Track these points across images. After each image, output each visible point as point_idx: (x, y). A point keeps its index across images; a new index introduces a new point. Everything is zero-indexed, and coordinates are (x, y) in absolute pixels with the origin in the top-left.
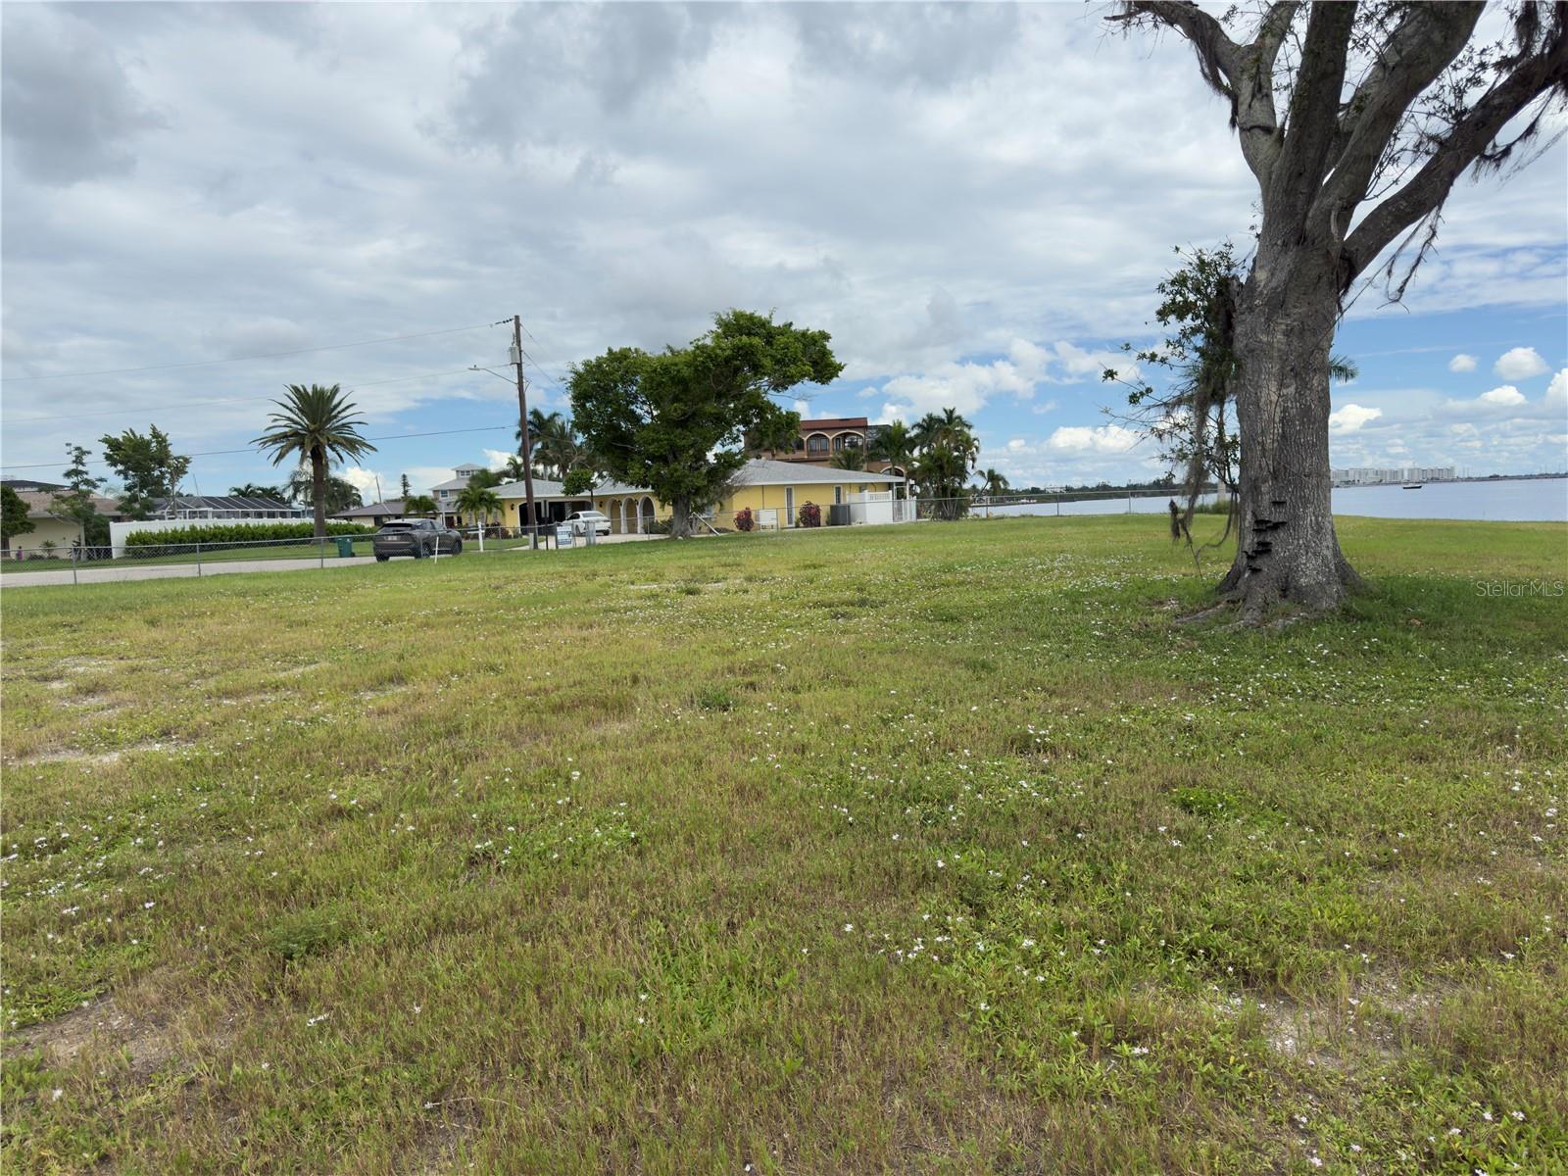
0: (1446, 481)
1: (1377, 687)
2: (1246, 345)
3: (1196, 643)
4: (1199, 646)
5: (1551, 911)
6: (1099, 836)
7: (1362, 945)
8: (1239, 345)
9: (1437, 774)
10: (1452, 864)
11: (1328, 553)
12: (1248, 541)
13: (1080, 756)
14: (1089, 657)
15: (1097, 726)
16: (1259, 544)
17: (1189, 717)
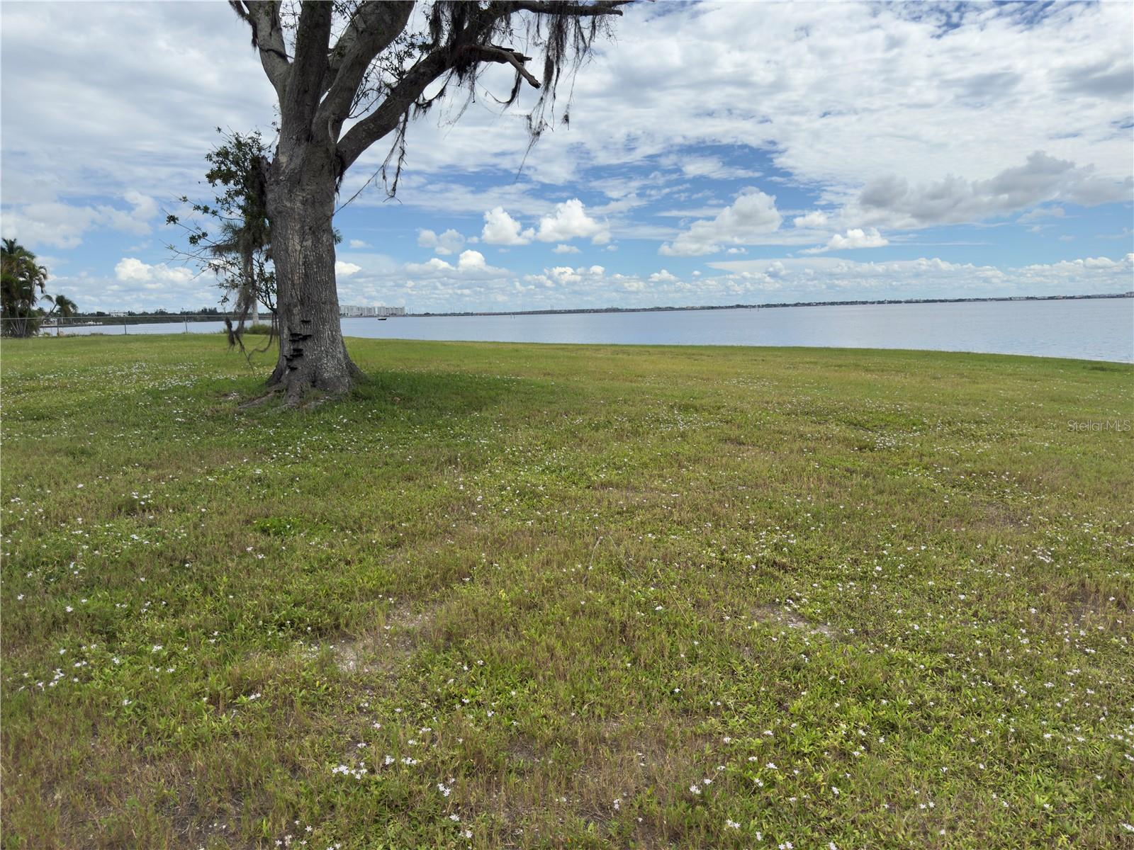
0: (400, 316)
1: (380, 440)
2: (276, 208)
3: (256, 422)
4: (259, 423)
5: (485, 551)
6: (203, 563)
7: (388, 594)
8: (271, 208)
9: (419, 486)
10: (433, 536)
11: (341, 356)
12: (286, 348)
13: (179, 510)
14: (176, 438)
15: (189, 487)
16: (294, 350)
17: (259, 471)
